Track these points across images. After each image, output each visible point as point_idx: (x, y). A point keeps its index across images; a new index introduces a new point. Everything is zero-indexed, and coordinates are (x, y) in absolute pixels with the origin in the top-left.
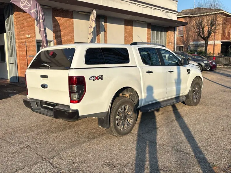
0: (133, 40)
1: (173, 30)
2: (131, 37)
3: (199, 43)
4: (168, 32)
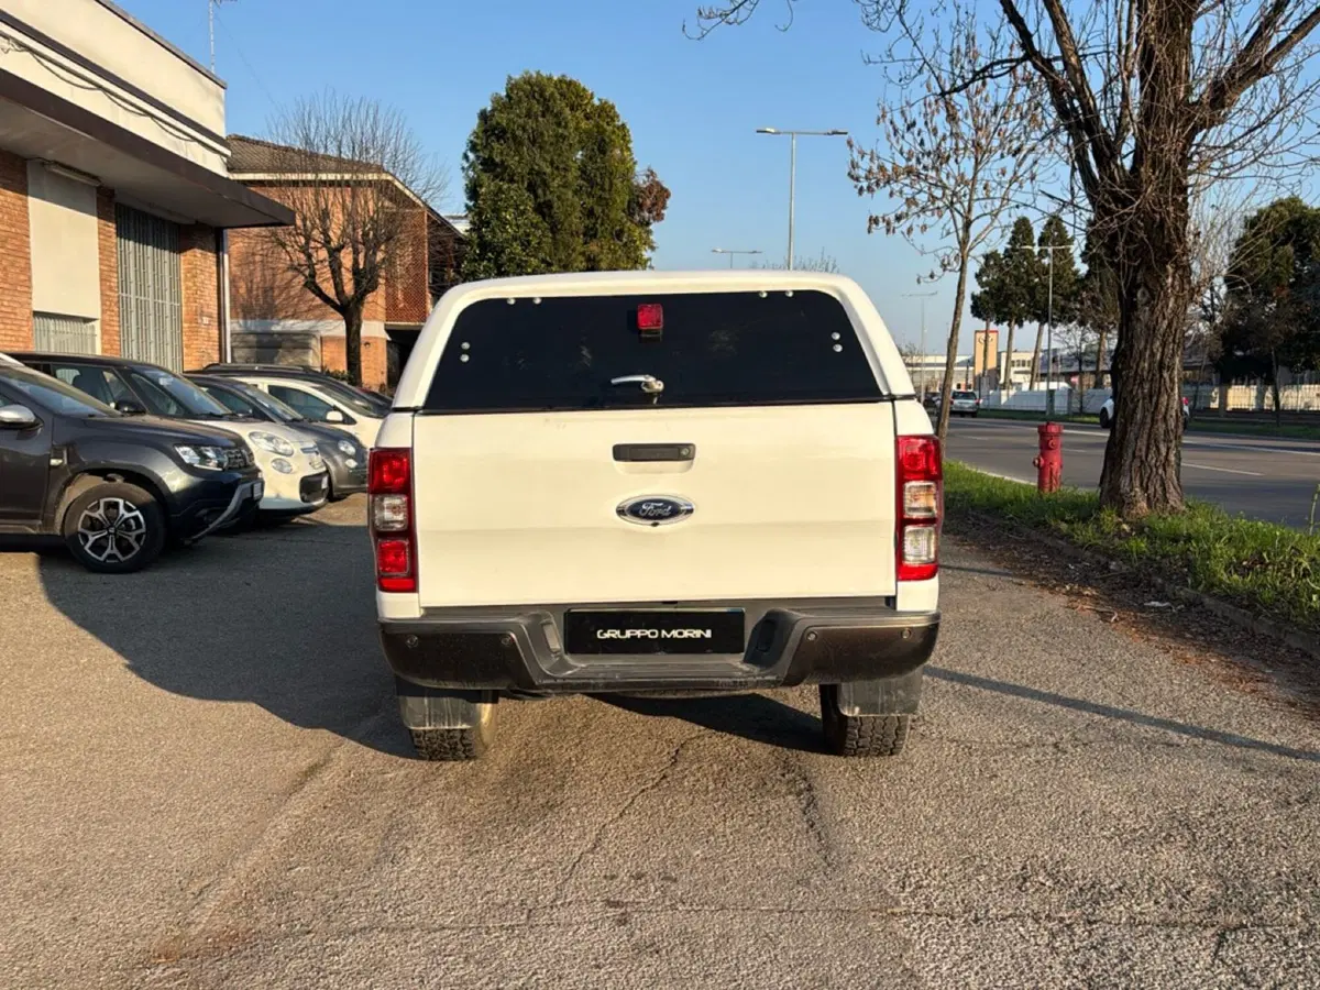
0: (30, 279)
1: (213, 246)
2: (22, 263)
3: (277, 328)
4: (189, 253)
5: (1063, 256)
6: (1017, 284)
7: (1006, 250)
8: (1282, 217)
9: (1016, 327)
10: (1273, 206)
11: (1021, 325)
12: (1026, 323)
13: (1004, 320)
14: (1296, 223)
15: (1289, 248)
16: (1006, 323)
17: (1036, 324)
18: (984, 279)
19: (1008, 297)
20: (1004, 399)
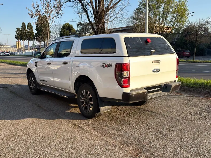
5: (31, 30)
6: (24, 34)
7: (21, 28)
8: (67, 26)
9: (24, 41)
10: (66, 24)
11: (25, 41)
12: (26, 40)
13: (21, 40)
14: (69, 27)
15: (68, 31)
16: (22, 40)
17: (28, 41)
18: (17, 33)
19: (22, 36)
20: (23, 53)
